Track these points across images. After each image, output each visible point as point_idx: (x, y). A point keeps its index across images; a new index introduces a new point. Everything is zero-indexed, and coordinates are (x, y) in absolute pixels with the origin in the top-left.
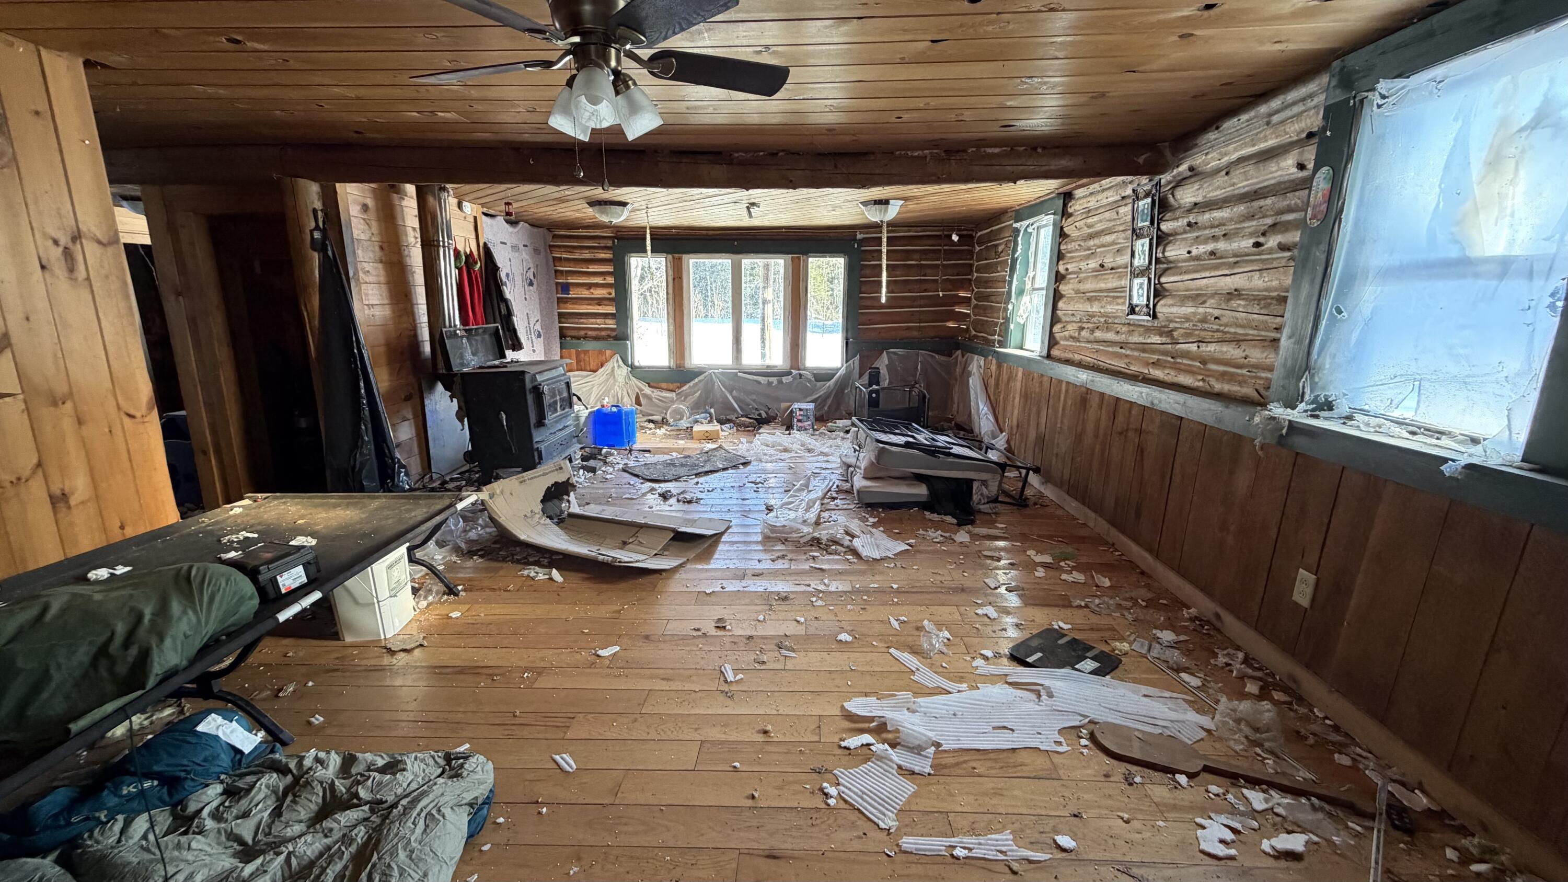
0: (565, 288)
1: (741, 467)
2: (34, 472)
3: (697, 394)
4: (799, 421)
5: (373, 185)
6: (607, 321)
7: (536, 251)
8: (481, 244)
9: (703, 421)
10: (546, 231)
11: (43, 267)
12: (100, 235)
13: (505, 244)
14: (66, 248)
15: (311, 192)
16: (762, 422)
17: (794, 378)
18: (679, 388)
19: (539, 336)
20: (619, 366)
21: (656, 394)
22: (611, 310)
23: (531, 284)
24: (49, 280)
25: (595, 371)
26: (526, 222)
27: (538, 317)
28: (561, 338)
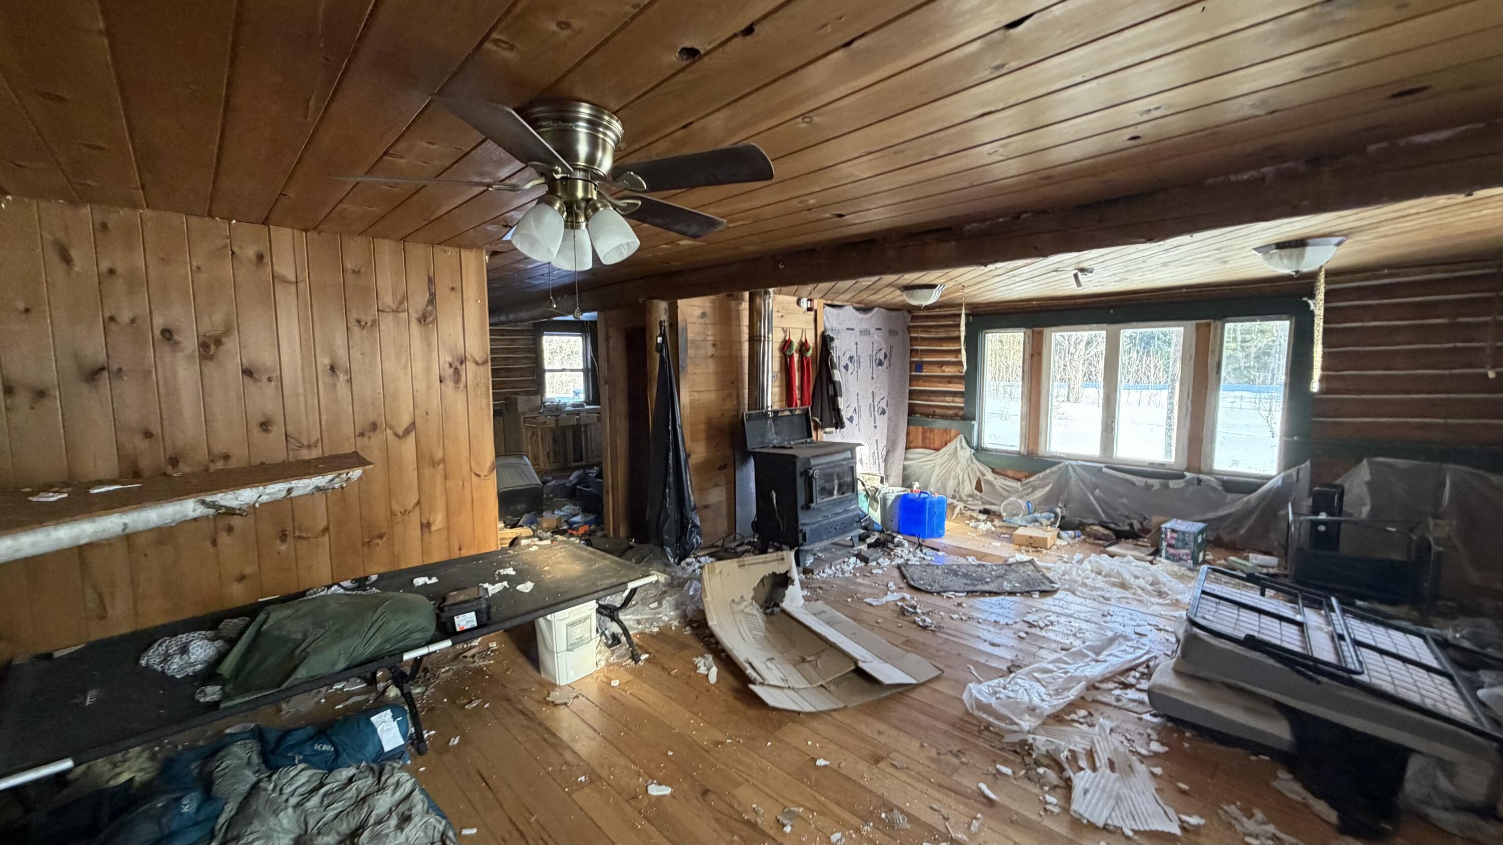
0: (919, 366)
1: (1036, 595)
2: (414, 508)
3: (1047, 489)
4: (1169, 545)
5: (712, 297)
6: (956, 399)
7: (892, 333)
8: (819, 333)
9: (1045, 522)
10: (906, 314)
11: (441, 381)
12: (478, 359)
13: (853, 329)
14: (456, 368)
15: (661, 307)
16: (1120, 536)
17: (1189, 482)
18: (1026, 477)
19: (883, 412)
20: (962, 447)
21: (1000, 482)
22: (961, 388)
23: (881, 363)
24: (443, 388)
25: (937, 450)
26: (880, 306)
27: (885, 394)
28: (909, 415)
